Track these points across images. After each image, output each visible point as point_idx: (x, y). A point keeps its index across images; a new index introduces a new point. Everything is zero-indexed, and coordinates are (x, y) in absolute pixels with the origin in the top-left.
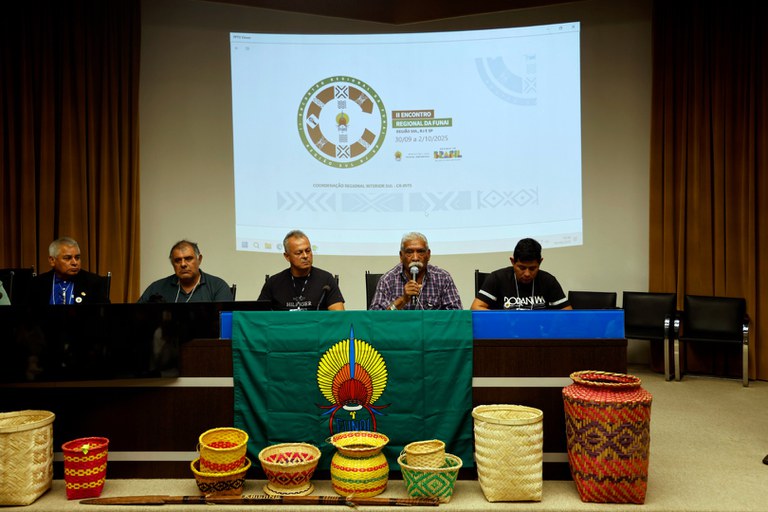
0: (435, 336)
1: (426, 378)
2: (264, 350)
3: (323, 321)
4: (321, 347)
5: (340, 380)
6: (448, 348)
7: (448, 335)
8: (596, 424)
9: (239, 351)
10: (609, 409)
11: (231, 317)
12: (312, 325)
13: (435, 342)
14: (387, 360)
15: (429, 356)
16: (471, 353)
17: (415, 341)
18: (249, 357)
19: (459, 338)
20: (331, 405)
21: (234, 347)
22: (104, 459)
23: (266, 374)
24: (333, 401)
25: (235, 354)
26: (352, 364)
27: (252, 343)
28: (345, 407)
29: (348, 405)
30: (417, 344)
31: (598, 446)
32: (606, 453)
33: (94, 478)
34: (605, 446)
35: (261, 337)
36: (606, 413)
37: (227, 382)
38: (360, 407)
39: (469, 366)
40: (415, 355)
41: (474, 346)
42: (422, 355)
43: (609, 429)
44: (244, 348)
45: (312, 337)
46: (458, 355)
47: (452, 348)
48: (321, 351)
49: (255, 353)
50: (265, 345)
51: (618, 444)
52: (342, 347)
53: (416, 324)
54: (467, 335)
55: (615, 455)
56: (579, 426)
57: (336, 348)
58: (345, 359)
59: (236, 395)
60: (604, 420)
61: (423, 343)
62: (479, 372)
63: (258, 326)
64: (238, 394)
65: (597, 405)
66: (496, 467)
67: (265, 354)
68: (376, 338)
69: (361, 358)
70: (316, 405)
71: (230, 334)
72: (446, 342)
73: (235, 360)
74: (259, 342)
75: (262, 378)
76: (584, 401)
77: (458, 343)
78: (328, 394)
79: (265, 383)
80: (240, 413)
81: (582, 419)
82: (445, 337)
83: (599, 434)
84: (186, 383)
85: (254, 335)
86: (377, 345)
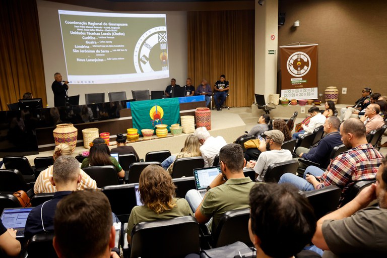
1: (171, 112)
3: (150, 102)
5: (154, 115)
6: (175, 106)
7: (175, 103)
11: (129, 103)
13: (173, 105)
14: (163, 109)
16: (179, 106)
17: (168, 105)
18: (135, 111)
20: (153, 120)
21: (132, 110)
26: (157, 111)
28: (156, 120)
32: (205, 122)
34: (205, 120)
35: (137, 107)
37: (131, 118)
38: (159, 120)
39: (179, 109)
42: (170, 108)
44: (134, 110)
45: (148, 106)
46: (177, 107)
48: (150, 109)
49: (136, 111)
50: (138, 109)
52: (154, 107)
53: (168, 101)
58: (155, 110)
61: (170, 105)
62: (180, 110)
63: (136, 105)
64: (133, 120)
69: (158, 109)
70: (150, 120)
73: (132, 113)
75: (138, 116)
77: (176, 104)
78: (152, 118)
80: (134, 125)
81: (201, 116)
84: (121, 119)
85: (135, 107)
86: (161, 107)
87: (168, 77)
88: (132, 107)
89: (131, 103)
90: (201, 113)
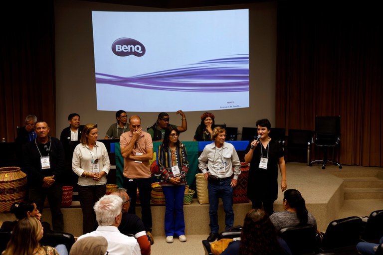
5: (153, 166)
6: (190, 154)
9: (118, 156)
11: (114, 145)
21: (116, 155)
22: (71, 194)
25: (116, 157)
26: (157, 160)
29: (156, 174)
33: (68, 199)
38: (160, 175)
46: (193, 157)
52: (154, 154)
54: (197, 150)
55: (241, 188)
58: (155, 159)
59: (117, 172)
66: (202, 193)
71: (114, 150)
77: (193, 152)
80: (119, 178)
82: (189, 151)
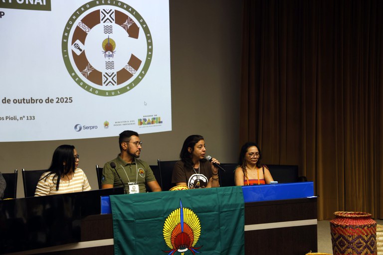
0: (225, 203)
1: (221, 228)
2: (132, 219)
3: (163, 198)
4: (165, 214)
5: (175, 234)
6: (232, 209)
7: (231, 201)
8: (361, 237)
10: (366, 228)
12: (158, 201)
13: (225, 206)
14: (200, 218)
15: (223, 214)
16: (244, 211)
17: (215, 206)
18: (123, 224)
19: (238, 202)
20: (171, 250)
21: (114, 219)
23: (134, 235)
24: (171, 247)
25: (115, 223)
26: (182, 223)
27: (125, 214)
28: (179, 250)
30: (217, 208)
31: (361, 248)
32: (365, 251)
34: (365, 248)
35: (129, 210)
36: (365, 230)
37: (110, 242)
38: (187, 249)
39: (242, 219)
40: (215, 214)
41: (245, 207)
42: (219, 214)
43: (366, 239)
44: (120, 219)
45: (160, 208)
46: (237, 213)
47: (234, 209)
48: (165, 216)
49: (127, 221)
50: (132, 216)
51: (370, 246)
52: (176, 213)
53: (214, 196)
54: (241, 201)
56: (350, 239)
57: (173, 214)
58: (178, 220)
59: (116, 250)
60: (364, 234)
61: (219, 207)
62: (248, 222)
63: (126, 204)
64: (116, 249)
65: (360, 227)
67: (133, 221)
68: (195, 206)
69: (186, 219)
70: (162, 250)
72: (231, 206)
73: (114, 227)
74: (129, 214)
75: (132, 238)
76: (353, 226)
78: (169, 243)
79: (134, 240)
81: (352, 235)
82: (230, 203)
83: (362, 241)
84: (84, 245)
85: (125, 210)
86: (196, 211)
87: (166, 126)
88: (115, 211)
89: (113, 198)
90: (353, 227)
